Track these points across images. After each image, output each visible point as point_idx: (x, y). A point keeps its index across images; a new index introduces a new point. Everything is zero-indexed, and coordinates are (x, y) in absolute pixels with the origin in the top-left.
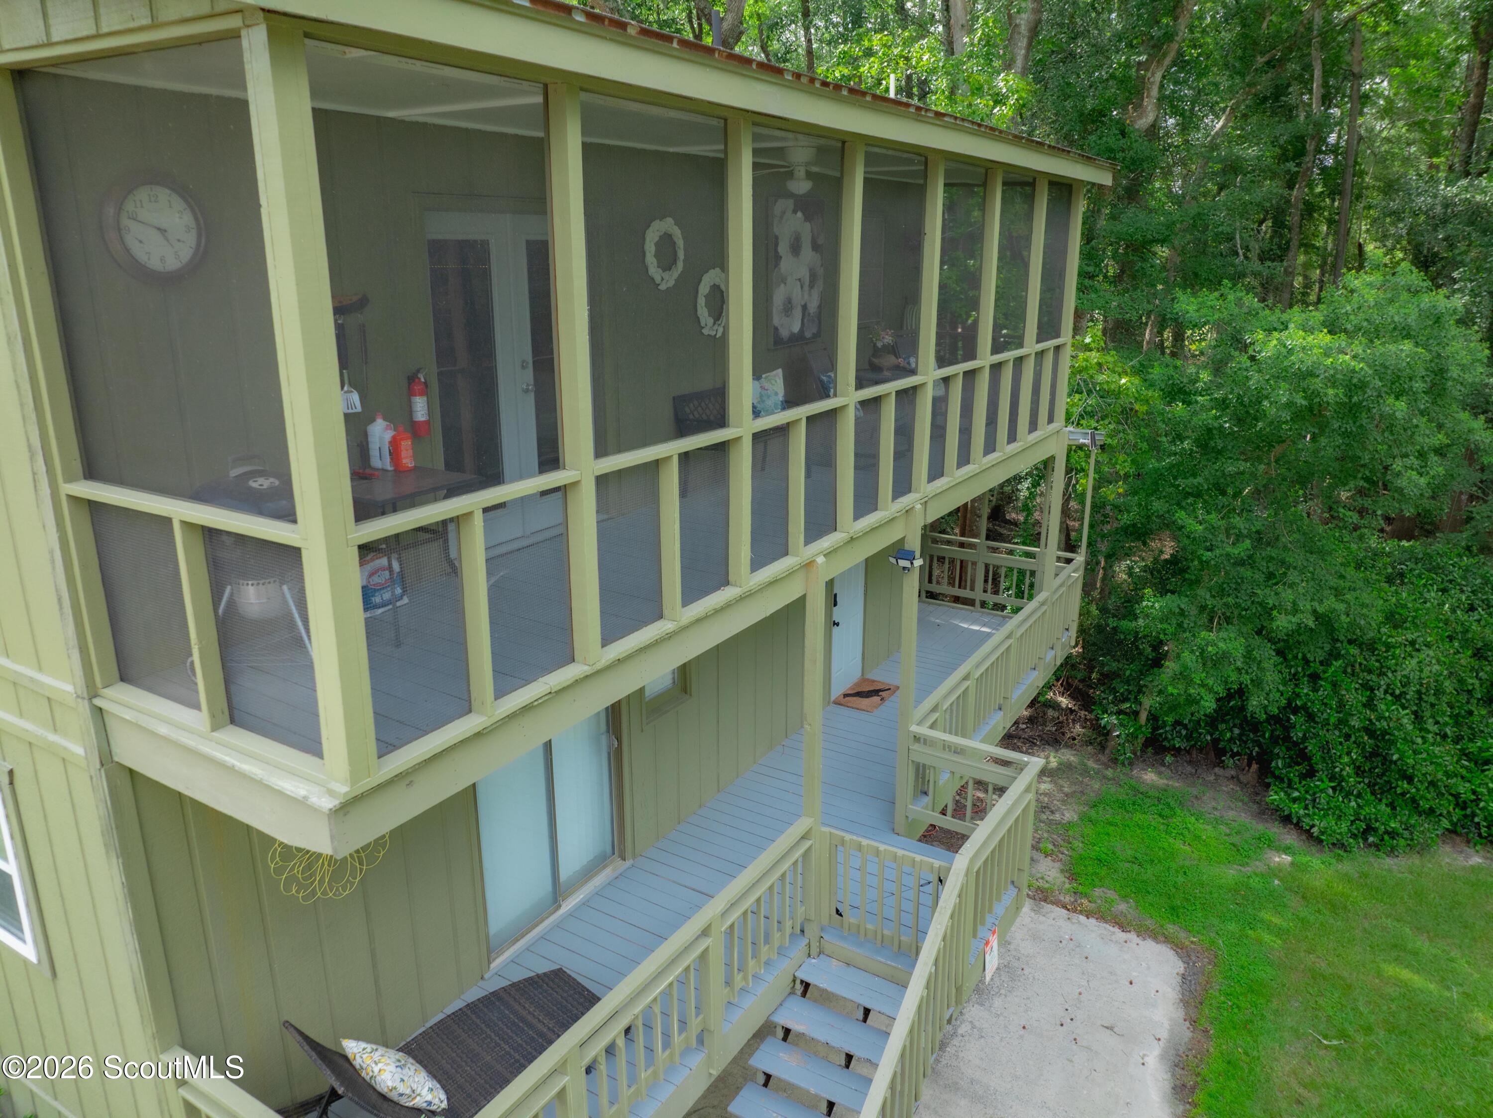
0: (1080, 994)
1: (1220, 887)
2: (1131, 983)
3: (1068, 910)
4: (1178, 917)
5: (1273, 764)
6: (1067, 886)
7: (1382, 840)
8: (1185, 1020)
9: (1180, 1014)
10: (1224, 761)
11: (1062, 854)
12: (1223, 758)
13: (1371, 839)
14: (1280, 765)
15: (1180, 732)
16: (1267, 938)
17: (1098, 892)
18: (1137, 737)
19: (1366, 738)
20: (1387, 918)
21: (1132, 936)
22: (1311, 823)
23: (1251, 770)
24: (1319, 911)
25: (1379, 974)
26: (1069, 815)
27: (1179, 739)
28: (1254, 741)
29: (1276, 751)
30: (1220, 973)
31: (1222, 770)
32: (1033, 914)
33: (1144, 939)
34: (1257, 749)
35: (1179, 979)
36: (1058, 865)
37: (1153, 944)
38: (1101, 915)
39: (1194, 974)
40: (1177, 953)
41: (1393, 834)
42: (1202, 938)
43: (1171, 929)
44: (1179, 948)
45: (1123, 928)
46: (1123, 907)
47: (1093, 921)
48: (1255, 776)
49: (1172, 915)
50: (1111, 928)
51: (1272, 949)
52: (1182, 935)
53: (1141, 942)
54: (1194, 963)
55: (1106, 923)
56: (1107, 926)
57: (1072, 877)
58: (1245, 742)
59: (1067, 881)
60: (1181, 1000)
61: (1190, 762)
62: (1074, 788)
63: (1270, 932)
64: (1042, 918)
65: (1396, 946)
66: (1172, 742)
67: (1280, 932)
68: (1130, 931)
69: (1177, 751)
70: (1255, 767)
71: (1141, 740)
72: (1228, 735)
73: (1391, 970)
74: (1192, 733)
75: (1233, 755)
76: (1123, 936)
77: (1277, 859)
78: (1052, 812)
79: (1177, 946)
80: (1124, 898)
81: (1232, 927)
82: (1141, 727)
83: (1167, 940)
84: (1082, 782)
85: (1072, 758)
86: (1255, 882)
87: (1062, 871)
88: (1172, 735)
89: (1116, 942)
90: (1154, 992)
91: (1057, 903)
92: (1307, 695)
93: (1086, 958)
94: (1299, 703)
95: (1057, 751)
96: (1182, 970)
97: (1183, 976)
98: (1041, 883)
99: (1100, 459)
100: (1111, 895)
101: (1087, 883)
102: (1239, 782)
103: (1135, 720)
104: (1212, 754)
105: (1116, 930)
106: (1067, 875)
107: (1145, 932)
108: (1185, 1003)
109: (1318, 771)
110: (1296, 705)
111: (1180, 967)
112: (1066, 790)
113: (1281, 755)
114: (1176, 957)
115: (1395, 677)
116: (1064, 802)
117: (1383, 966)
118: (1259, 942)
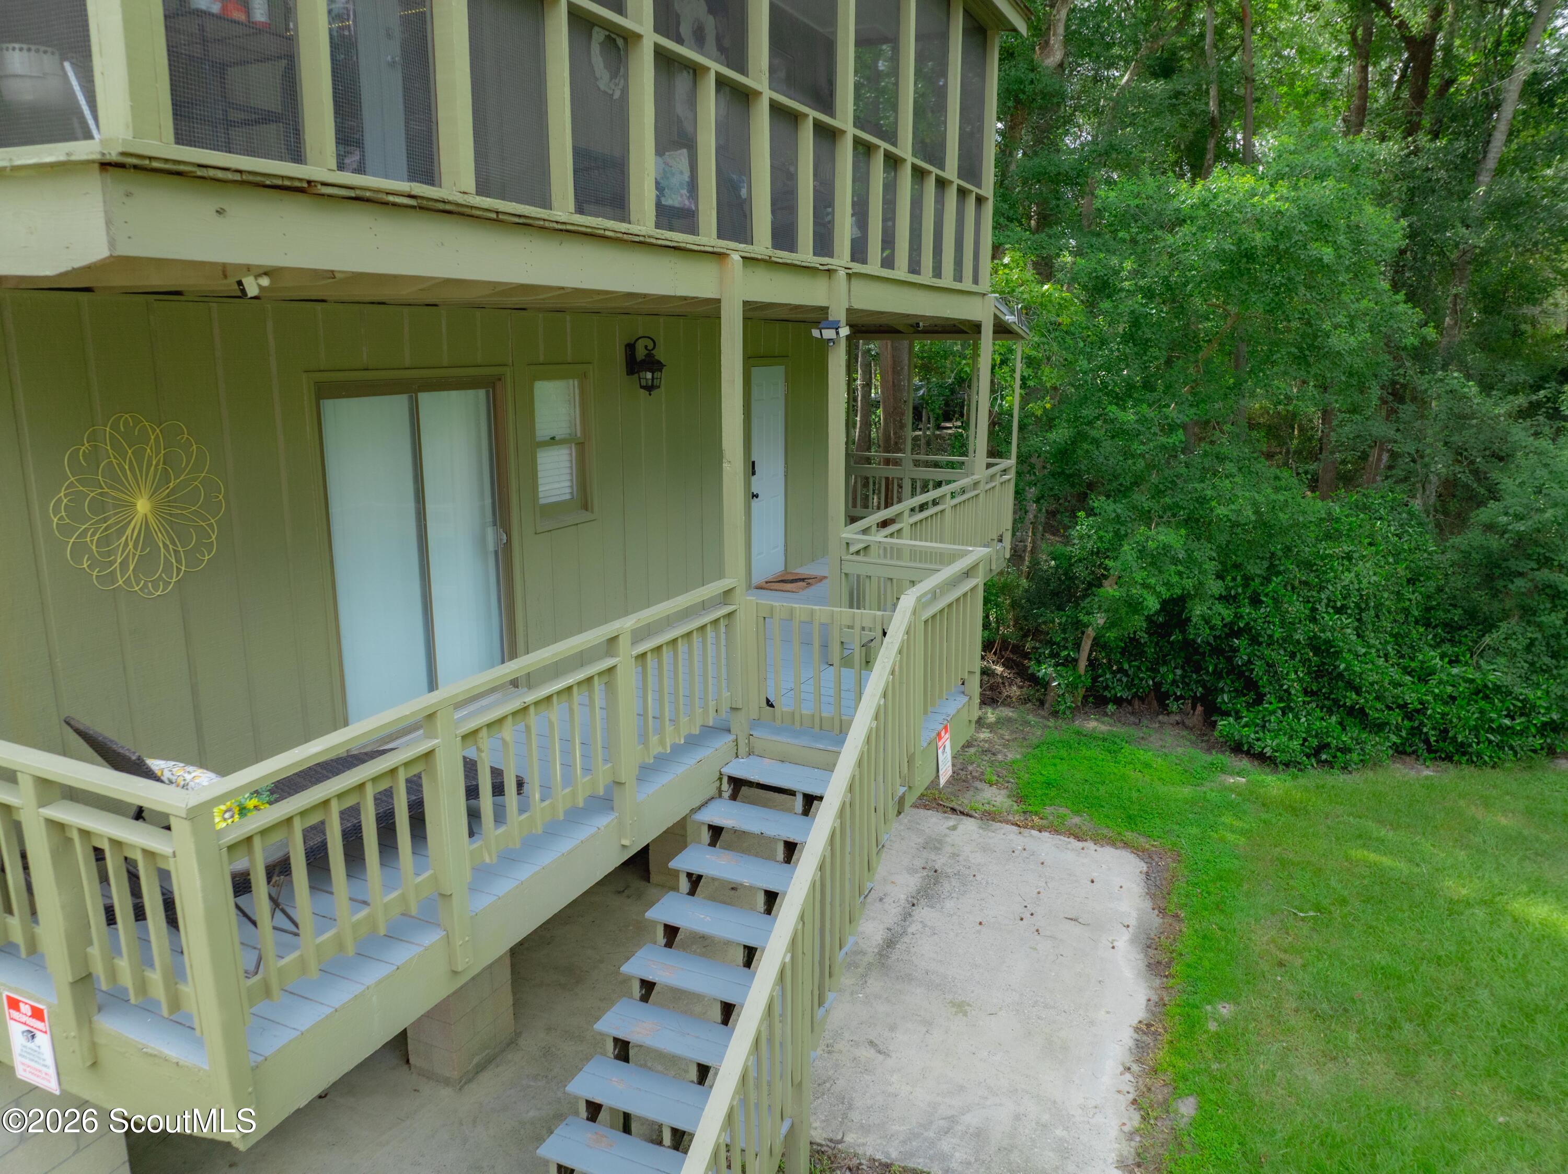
0: (1039, 893)
1: (1176, 800)
2: (1093, 882)
3: (1019, 826)
4: (1136, 825)
5: (1219, 700)
6: (1015, 807)
7: (1335, 757)
8: (1153, 909)
9: (1148, 904)
10: (1168, 705)
11: (1008, 782)
12: (1167, 702)
13: (1324, 757)
14: (1226, 700)
15: (1120, 680)
16: (1231, 837)
17: (1048, 810)
18: (1077, 687)
19: (1311, 654)
20: (1349, 816)
21: (1090, 845)
22: (1263, 745)
23: (1197, 713)
24: (1280, 814)
25: (1348, 858)
26: (1012, 755)
27: (1120, 688)
28: (1197, 682)
29: (1221, 685)
30: (1186, 867)
31: (1166, 717)
32: (981, 831)
33: (1102, 846)
34: (1200, 689)
35: (1144, 876)
36: (1004, 792)
37: (1112, 850)
38: (1055, 830)
39: (1158, 872)
40: (1138, 855)
41: (1345, 750)
42: (1162, 841)
43: (1129, 836)
44: (1138, 851)
45: (1078, 838)
46: (1077, 820)
47: (1046, 834)
48: (1200, 718)
49: (1129, 823)
50: (1066, 839)
51: (1237, 846)
52: (1142, 840)
53: (1098, 849)
54: (1157, 863)
55: (1060, 834)
56: (1062, 838)
57: (1020, 799)
58: (1188, 685)
59: (1015, 804)
60: (1147, 894)
61: (1133, 713)
62: (1014, 736)
63: (1233, 832)
64: (990, 834)
65: (1360, 836)
66: (1113, 692)
67: (1243, 832)
68: (1086, 840)
69: (1118, 701)
70: (1199, 709)
71: (1081, 692)
72: (1171, 676)
73: (1358, 853)
74: (1133, 680)
75: (1177, 699)
76: (1081, 844)
77: (1232, 781)
78: (994, 754)
79: (1137, 849)
80: (1078, 813)
81: (1194, 830)
82: (1080, 676)
83: (1126, 845)
84: (1023, 731)
85: (1011, 714)
86: (1212, 796)
87: (1009, 797)
88: (1113, 683)
89: (1073, 849)
90: (1118, 888)
91: (1007, 822)
92: (1250, 613)
93: (1042, 863)
94: (1241, 625)
95: (994, 709)
96: (1145, 869)
97: (1147, 874)
98: (987, 807)
99: (1025, 374)
100: (1062, 811)
101: (1036, 802)
102: (1186, 727)
103: (1074, 669)
104: (1155, 703)
105: (1072, 840)
106: (1015, 799)
107: (1100, 839)
108: (1152, 896)
109: (1265, 695)
110: (1239, 627)
111: (1144, 867)
112: (1007, 737)
113: (1226, 689)
114: (1138, 859)
115: (1336, 588)
116: (1004, 746)
117: (1349, 852)
118: (1222, 840)
